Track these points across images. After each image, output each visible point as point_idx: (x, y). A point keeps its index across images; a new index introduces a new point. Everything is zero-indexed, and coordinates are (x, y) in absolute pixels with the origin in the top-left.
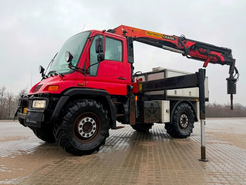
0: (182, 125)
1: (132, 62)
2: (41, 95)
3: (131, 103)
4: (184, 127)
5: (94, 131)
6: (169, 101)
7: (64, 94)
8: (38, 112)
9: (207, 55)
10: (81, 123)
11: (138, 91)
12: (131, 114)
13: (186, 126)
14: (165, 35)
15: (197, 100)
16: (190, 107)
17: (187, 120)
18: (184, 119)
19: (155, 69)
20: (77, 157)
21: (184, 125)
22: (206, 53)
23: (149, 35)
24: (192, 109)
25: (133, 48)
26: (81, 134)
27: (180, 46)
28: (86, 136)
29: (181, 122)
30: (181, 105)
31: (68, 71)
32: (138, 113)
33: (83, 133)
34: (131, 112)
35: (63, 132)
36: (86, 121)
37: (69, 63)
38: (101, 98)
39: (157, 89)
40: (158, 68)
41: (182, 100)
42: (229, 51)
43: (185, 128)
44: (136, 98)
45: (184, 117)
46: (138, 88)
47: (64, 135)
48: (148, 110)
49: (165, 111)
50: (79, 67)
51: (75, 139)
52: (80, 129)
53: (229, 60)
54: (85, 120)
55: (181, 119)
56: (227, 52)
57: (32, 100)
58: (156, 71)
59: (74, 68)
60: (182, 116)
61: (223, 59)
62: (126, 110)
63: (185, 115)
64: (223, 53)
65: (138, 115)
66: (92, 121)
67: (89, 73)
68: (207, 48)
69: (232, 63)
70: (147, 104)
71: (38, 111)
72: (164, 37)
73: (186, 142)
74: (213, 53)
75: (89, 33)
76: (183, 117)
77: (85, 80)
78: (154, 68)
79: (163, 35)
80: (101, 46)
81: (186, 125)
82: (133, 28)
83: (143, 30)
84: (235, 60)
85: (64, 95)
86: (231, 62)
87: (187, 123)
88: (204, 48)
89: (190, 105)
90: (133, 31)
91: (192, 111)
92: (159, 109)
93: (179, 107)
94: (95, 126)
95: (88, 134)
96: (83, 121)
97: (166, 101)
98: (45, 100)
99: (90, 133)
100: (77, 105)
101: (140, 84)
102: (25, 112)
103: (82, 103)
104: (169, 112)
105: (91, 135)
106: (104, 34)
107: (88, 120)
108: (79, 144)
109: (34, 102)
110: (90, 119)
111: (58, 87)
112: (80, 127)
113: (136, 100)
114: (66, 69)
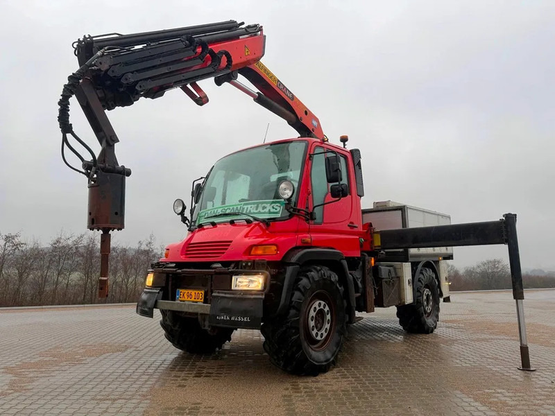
1: (362, 195)
2: (249, 264)
3: (366, 271)
4: (429, 311)
5: (327, 326)
6: (410, 264)
7: (291, 261)
11: (372, 248)
12: (368, 292)
13: (431, 309)
15: (440, 258)
16: (434, 276)
17: (431, 298)
19: (378, 205)
24: (438, 278)
28: (319, 338)
29: (425, 303)
31: (280, 216)
32: (375, 289)
33: (315, 331)
34: (368, 289)
35: (294, 331)
37: (287, 202)
40: (385, 202)
41: (424, 260)
44: (373, 262)
45: (428, 293)
46: (372, 242)
47: (295, 337)
49: (407, 282)
51: (305, 344)
52: (312, 323)
54: (317, 305)
55: (425, 297)
60: (426, 292)
62: (360, 285)
63: (428, 290)
65: (375, 294)
66: (325, 306)
67: (314, 219)
70: (384, 269)
71: (251, 297)
76: (426, 294)
77: (309, 231)
81: (430, 307)
85: (290, 264)
87: (431, 303)
89: (433, 269)
91: (436, 282)
92: (399, 279)
93: (421, 276)
94: (329, 317)
95: (322, 334)
96: (315, 308)
97: (407, 263)
98: (263, 274)
99: (323, 331)
100: (307, 277)
101: (375, 235)
102: (186, 299)
103: (312, 273)
104: (411, 284)
105: (325, 335)
106: (323, 145)
107: (320, 304)
108: (313, 353)
109: (234, 278)
110: (323, 303)
111: (274, 248)
112: (312, 320)
113: (373, 264)
114: (270, 212)
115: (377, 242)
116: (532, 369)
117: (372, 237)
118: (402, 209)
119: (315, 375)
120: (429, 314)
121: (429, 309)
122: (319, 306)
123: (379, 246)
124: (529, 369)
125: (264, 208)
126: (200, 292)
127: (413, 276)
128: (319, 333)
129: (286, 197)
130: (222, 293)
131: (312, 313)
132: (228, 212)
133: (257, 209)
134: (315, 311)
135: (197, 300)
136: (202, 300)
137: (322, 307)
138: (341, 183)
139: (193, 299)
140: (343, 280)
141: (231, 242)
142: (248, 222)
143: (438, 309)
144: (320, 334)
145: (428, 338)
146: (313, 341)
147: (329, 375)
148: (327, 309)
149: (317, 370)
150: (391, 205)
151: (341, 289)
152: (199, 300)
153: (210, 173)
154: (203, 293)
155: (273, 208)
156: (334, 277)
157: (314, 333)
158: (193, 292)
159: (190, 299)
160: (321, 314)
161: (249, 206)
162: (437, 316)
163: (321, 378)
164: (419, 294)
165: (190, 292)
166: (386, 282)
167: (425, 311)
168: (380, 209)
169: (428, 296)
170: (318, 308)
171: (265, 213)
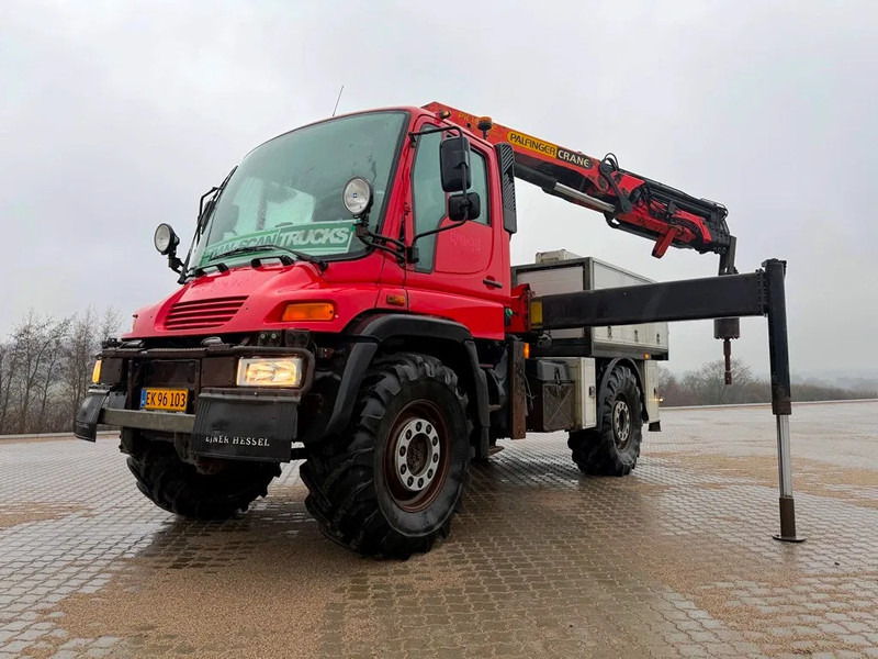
0: (619, 434)
2: (273, 336)
4: (623, 439)
5: (434, 466)
6: (594, 360)
7: (362, 334)
8: (272, 402)
9: (668, 221)
11: (526, 327)
12: (516, 403)
13: (627, 435)
14: (565, 150)
15: (647, 356)
16: (634, 380)
17: (628, 417)
19: (544, 257)
22: (667, 213)
23: (518, 143)
24: (639, 384)
25: (513, 182)
27: (604, 189)
28: (415, 487)
29: (618, 425)
30: (617, 373)
31: (346, 250)
32: (528, 399)
33: (408, 474)
34: (516, 398)
37: (359, 221)
38: (447, 348)
39: (601, 320)
40: (556, 252)
41: (619, 356)
42: (722, 212)
44: (527, 351)
45: (623, 408)
46: (527, 317)
47: (364, 484)
49: (587, 392)
50: (387, 237)
51: (386, 498)
52: (402, 460)
53: (722, 240)
54: (412, 425)
55: (617, 415)
56: (715, 214)
57: (233, 358)
58: (550, 264)
59: (370, 239)
60: (618, 407)
61: (708, 236)
62: (501, 390)
63: (623, 403)
64: (708, 218)
65: (528, 407)
66: (429, 430)
67: (415, 261)
68: (669, 201)
69: (728, 248)
70: (547, 366)
71: (275, 399)
72: (562, 154)
74: (684, 215)
75: (401, 117)
76: (620, 410)
77: (404, 283)
78: (542, 254)
79: (559, 148)
80: (466, 166)
81: (625, 432)
82: (471, 117)
83: (498, 125)
84: (735, 239)
85: (361, 339)
86: (725, 246)
87: (628, 426)
88: (662, 198)
89: (633, 370)
90: (469, 125)
91: (638, 390)
92: (573, 384)
93: (613, 379)
94: (436, 449)
95: (421, 480)
96: (409, 432)
97: (589, 359)
98: (300, 355)
99: (424, 475)
100: (394, 372)
101: (533, 303)
102: (157, 407)
103: (405, 367)
104: (594, 395)
105: (427, 482)
106: (441, 124)
107: (419, 426)
108: (401, 515)
109: (242, 363)
110: (425, 423)
111: (330, 307)
112: (402, 455)
113: (527, 357)
114: (328, 244)
115: (537, 317)
116: (798, 538)
117: (527, 308)
118: (584, 264)
119: (404, 557)
120: (624, 445)
121: (623, 435)
122: (418, 429)
123: (539, 324)
124: (793, 539)
125: (318, 236)
126: (180, 392)
127: (599, 382)
128: (416, 479)
129: (357, 210)
130: (218, 392)
131: (403, 442)
132: (252, 244)
133: (304, 239)
134: (408, 438)
135: (174, 407)
136: (184, 408)
137: (423, 431)
138: (468, 191)
139: (168, 407)
140: (468, 382)
141: (245, 298)
142: (286, 261)
143: (639, 437)
144: (416, 481)
145: (620, 483)
146: (403, 494)
147: (430, 557)
148: (433, 434)
149: (405, 548)
150: (565, 258)
151: (464, 399)
152: (179, 408)
153: (228, 179)
154: (186, 393)
155: (336, 236)
156: (451, 378)
157: (405, 478)
158: (168, 393)
159: (164, 405)
160: (420, 442)
162: (637, 449)
163: (414, 563)
164: (607, 408)
165: (163, 392)
166: (550, 388)
167: (616, 437)
168: (546, 264)
169: (622, 414)
170: (415, 433)
171: (320, 245)
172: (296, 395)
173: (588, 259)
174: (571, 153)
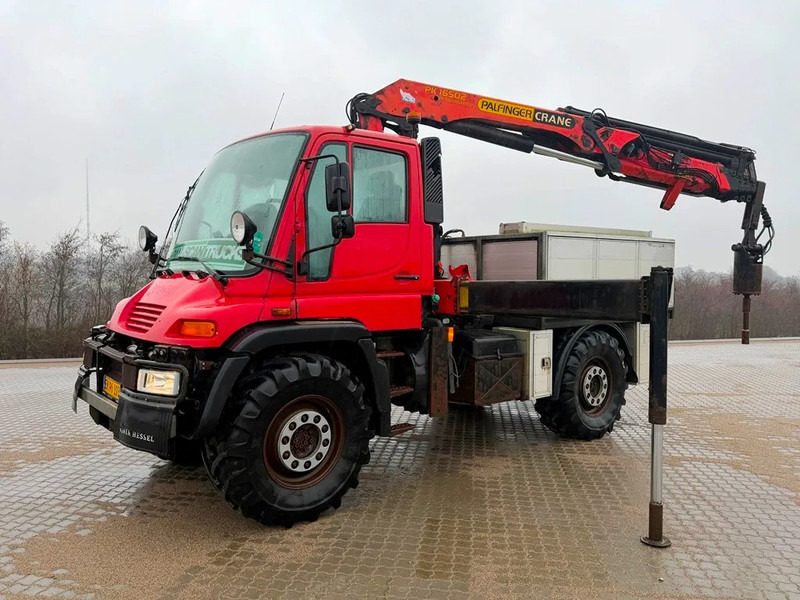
0: (590, 400)
1: (437, 221)
2: (162, 353)
3: (434, 351)
4: (595, 404)
5: (324, 450)
6: (551, 331)
7: (234, 350)
8: (156, 408)
9: (672, 172)
10: (287, 432)
11: (456, 311)
12: (435, 385)
13: (602, 400)
16: (614, 343)
17: (605, 382)
18: (597, 380)
19: (507, 228)
20: (276, 534)
21: (596, 400)
22: (673, 164)
23: (489, 110)
24: (622, 345)
25: (440, 173)
26: (288, 463)
27: (590, 148)
28: (300, 468)
29: (588, 391)
30: (586, 340)
31: (241, 268)
32: (455, 378)
33: (292, 458)
34: (436, 380)
35: (236, 463)
36: (300, 424)
37: (244, 247)
40: (517, 224)
41: (592, 323)
42: (747, 157)
43: (599, 409)
44: (451, 334)
45: (597, 373)
46: (457, 300)
47: (238, 472)
48: (485, 365)
49: (538, 363)
50: (274, 258)
52: (283, 448)
53: (745, 187)
54: (297, 419)
55: (588, 381)
56: (738, 160)
57: (135, 368)
58: (511, 236)
59: (258, 261)
60: (591, 372)
61: (725, 184)
62: (420, 371)
63: (598, 369)
64: (727, 164)
65: (455, 385)
66: (317, 419)
67: (306, 273)
68: (676, 150)
69: (754, 195)
71: (158, 405)
72: (540, 116)
73: (602, 458)
74: (692, 163)
75: (301, 139)
76: (593, 375)
77: (294, 294)
78: (505, 225)
79: (537, 110)
80: (342, 191)
81: (600, 397)
82: (438, 89)
83: (469, 95)
84: (765, 184)
85: (232, 354)
86: (750, 193)
87: (605, 391)
88: (668, 148)
89: (614, 334)
90: (436, 98)
91: (620, 353)
92: (520, 358)
94: (327, 435)
95: (308, 462)
96: (293, 424)
97: (543, 331)
98: (179, 371)
99: (312, 459)
100: (272, 377)
101: (463, 289)
104: (550, 365)
105: (315, 463)
106: (349, 138)
107: (305, 417)
108: (282, 493)
109: (142, 373)
110: (313, 414)
111: (212, 326)
112: (284, 443)
113: (451, 339)
114: (233, 260)
115: (464, 302)
116: (664, 544)
117: (457, 292)
118: (538, 238)
119: (288, 526)
121: (595, 401)
122: (303, 420)
123: (466, 309)
124: (658, 544)
125: (228, 252)
128: (302, 462)
129: (240, 239)
134: (292, 429)
137: (310, 421)
139: (113, 394)
141: (164, 307)
142: (202, 275)
144: (302, 464)
146: (287, 474)
148: (323, 423)
149: (286, 519)
150: (524, 231)
155: (239, 253)
158: (114, 383)
160: (307, 431)
161: (212, 247)
162: (617, 412)
165: (111, 382)
168: (507, 236)
171: (227, 261)
172: (173, 403)
173: (542, 234)
174: (550, 113)
